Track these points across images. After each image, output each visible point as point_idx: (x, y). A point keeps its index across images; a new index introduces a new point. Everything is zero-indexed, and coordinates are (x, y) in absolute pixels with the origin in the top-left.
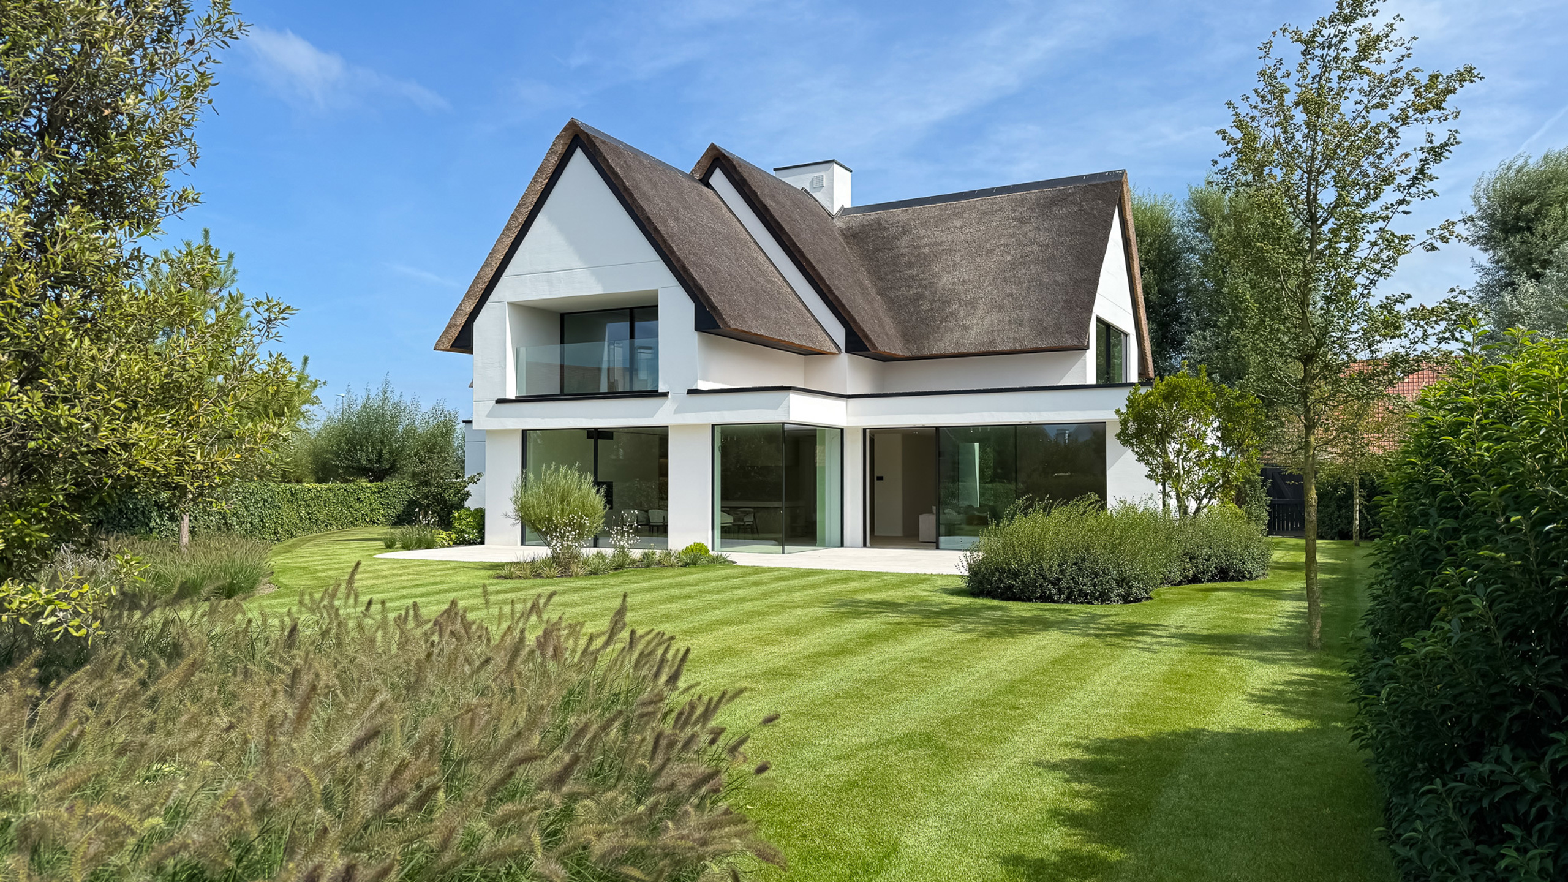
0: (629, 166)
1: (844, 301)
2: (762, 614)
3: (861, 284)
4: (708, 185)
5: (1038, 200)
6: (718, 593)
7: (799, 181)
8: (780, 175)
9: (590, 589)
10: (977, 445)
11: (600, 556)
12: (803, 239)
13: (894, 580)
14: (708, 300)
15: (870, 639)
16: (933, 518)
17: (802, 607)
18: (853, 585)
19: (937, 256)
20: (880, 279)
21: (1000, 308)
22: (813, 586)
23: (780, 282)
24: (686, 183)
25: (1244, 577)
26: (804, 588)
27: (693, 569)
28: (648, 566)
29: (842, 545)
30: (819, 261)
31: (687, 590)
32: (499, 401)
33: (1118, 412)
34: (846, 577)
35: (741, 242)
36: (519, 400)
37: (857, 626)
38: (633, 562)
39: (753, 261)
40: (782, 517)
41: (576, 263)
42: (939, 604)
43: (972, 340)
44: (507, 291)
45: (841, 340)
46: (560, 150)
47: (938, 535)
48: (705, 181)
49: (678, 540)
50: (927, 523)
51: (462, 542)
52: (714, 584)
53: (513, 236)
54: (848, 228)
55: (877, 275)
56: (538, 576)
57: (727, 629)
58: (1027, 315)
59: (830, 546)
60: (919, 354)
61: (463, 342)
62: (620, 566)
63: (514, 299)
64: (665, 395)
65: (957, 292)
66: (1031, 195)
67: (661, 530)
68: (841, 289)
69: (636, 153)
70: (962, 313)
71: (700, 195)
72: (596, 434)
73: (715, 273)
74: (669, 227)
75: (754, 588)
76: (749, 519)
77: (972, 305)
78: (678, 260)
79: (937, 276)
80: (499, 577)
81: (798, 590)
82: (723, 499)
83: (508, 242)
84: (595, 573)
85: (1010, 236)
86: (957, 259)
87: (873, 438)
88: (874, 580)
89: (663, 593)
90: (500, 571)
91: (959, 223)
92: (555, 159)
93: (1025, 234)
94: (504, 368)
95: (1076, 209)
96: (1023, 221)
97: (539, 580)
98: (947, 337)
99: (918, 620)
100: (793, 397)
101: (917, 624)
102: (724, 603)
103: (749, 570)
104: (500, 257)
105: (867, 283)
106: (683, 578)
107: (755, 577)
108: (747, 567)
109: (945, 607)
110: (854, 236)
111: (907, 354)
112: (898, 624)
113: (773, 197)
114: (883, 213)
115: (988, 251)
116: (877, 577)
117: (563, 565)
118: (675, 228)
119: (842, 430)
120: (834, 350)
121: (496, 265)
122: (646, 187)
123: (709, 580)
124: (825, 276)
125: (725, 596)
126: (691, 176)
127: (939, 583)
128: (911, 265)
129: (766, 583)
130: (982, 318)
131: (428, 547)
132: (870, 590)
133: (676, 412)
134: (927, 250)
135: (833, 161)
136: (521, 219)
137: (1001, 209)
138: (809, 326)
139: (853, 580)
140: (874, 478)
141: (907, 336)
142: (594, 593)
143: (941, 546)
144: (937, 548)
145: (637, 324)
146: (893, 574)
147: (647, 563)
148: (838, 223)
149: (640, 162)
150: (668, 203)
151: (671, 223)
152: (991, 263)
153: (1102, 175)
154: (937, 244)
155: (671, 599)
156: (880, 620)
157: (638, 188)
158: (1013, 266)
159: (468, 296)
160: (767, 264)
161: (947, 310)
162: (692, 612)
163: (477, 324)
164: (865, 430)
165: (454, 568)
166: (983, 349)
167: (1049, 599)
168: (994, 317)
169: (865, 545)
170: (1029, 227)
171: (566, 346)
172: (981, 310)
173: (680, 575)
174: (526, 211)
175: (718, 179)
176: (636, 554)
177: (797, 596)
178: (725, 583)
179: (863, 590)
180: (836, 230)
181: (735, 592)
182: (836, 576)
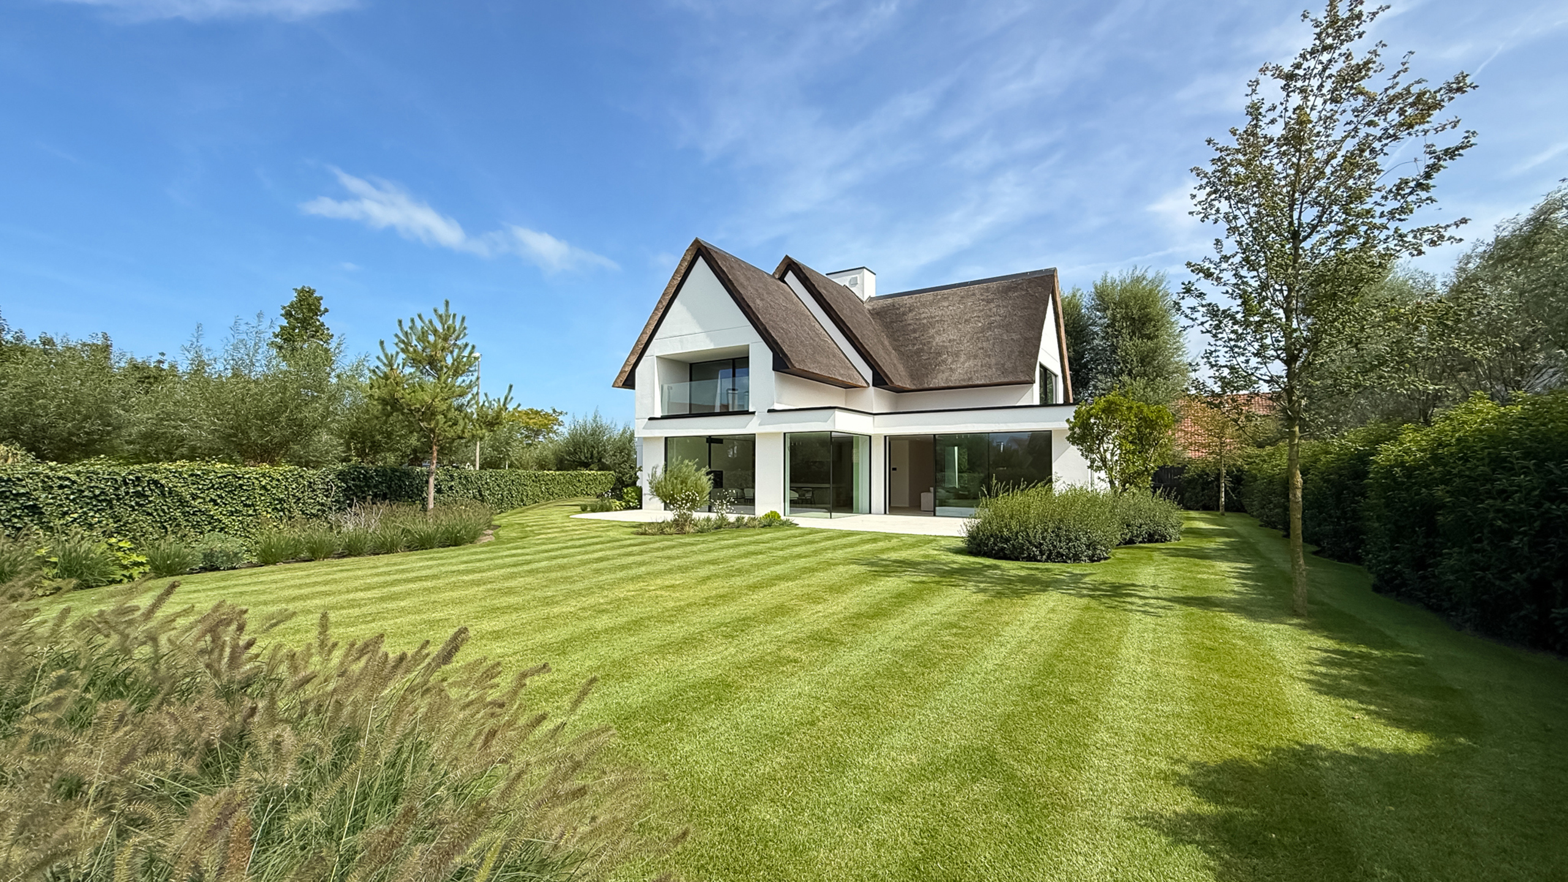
0: (732, 267)
1: (871, 353)
2: (812, 570)
3: (882, 344)
4: (784, 282)
5: (998, 288)
6: (782, 550)
7: (843, 281)
8: (829, 277)
9: (692, 544)
10: (956, 448)
11: (708, 520)
12: (845, 314)
13: (910, 540)
14: (781, 350)
15: (901, 599)
16: (932, 495)
17: (844, 565)
18: (881, 545)
19: (932, 325)
20: (895, 340)
21: (975, 357)
22: (852, 545)
23: (830, 341)
24: (770, 280)
25: (1166, 540)
26: (845, 546)
27: (768, 530)
28: (738, 527)
29: (870, 513)
30: (855, 328)
31: (761, 547)
32: (650, 419)
33: (1068, 421)
34: (875, 538)
35: (805, 316)
36: (663, 418)
37: (889, 584)
38: (729, 523)
39: (812, 328)
40: (830, 496)
41: (700, 331)
42: (949, 563)
43: (955, 378)
44: (658, 348)
45: (870, 381)
46: (689, 258)
47: (935, 506)
48: (782, 279)
49: (761, 509)
50: (927, 498)
51: (629, 508)
52: (780, 542)
53: (660, 314)
54: (874, 309)
55: (893, 337)
56: (663, 533)
57: (784, 585)
58: (993, 361)
59: (862, 513)
60: (921, 387)
61: (629, 382)
62: (720, 526)
63: (659, 354)
64: (753, 413)
65: (946, 347)
66: (994, 285)
67: (751, 501)
68: (869, 345)
69: (737, 260)
70: (950, 360)
71: (778, 286)
72: (711, 440)
73: (786, 334)
74: (757, 304)
75: (808, 546)
76: (808, 496)
77: (957, 355)
78: (762, 324)
79: (933, 337)
80: (638, 534)
81: (841, 549)
82: (791, 481)
83: (657, 318)
84: (701, 531)
85: (981, 311)
86: (945, 327)
87: (892, 443)
88: (895, 540)
89: (743, 549)
90: (641, 529)
91: (946, 304)
92: (686, 264)
93: (990, 310)
94: (653, 399)
95: (1024, 293)
96: (989, 302)
97: (662, 536)
98: (940, 376)
99: (937, 579)
100: (837, 413)
101: (938, 583)
102: (785, 559)
103: (806, 531)
104: (652, 327)
105: (886, 343)
106: (759, 537)
107: (810, 537)
108: (806, 528)
109: (955, 566)
110: (877, 314)
111: (914, 387)
112: (923, 582)
113: (825, 288)
114: (896, 299)
115: (966, 321)
116: (897, 538)
117: (680, 526)
118: (761, 305)
119: (870, 437)
120: (865, 385)
121: (649, 332)
122: (742, 279)
123: (778, 539)
124: (859, 337)
125: (788, 552)
126: (773, 276)
127: (943, 543)
128: (914, 331)
129: (817, 542)
130: (963, 363)
131: (608, 510)
132: (893, 549)
133: (760, 425)
134: (925, 321)
135: (864, 268)
136: (665, 303)
137: (974, 294)
138: (849, 368)
139: (880, 540)
140: (891, 470)
141: (912, 377)
142: (695, 548)
143: (937, 514)
144: (935, 515)
145: (737, 370)
146: (908, 535)
147: (739, 525)
148: (867, 306)
149: (739, 265)
150: (757, 290)
151: (758, 301)
152: (969, 328)
153: (1041, 271)
154: (932, 317)
155: (747, 555)
156: (907, 578)
157: (737, 280)
158: (983, 330)
159: (632, 353)
160: (822, 330)
161: (940, 359)
162: (758, 567)
163: (637, 370)
164: (885, 437)
165: (613, 526)
166: (964, 384)
167: (1033, 559)
168: (971, 363)
169: (885, 513)
170: (993, 305)
171: (693, 383)
172: (963, 358)
173: (758, 534)
174: (668, 298)
175: (790, 278)
176: (732, 518)
177: (840, 554)
178: (788, 542)
179: (888, 549)
180: (866, 311)
181: (795, 549)
182: (868, 537)
